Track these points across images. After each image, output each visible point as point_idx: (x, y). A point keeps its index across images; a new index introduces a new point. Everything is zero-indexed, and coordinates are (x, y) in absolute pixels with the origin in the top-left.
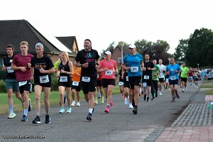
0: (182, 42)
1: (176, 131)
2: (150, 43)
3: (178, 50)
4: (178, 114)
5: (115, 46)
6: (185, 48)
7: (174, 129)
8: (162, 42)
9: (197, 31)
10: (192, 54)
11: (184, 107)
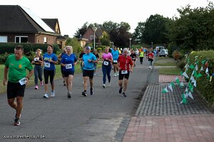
0: (140, 24)
1: (140, 122)
2: (115, 24)
3: (137, 30)
4: (139, 98)
5: (88, 25)
6: (142, 29)
7: (138, 119)
8: (125, 23)
9: (152, 17)
10: (147, 34)
11: (144, 90)
